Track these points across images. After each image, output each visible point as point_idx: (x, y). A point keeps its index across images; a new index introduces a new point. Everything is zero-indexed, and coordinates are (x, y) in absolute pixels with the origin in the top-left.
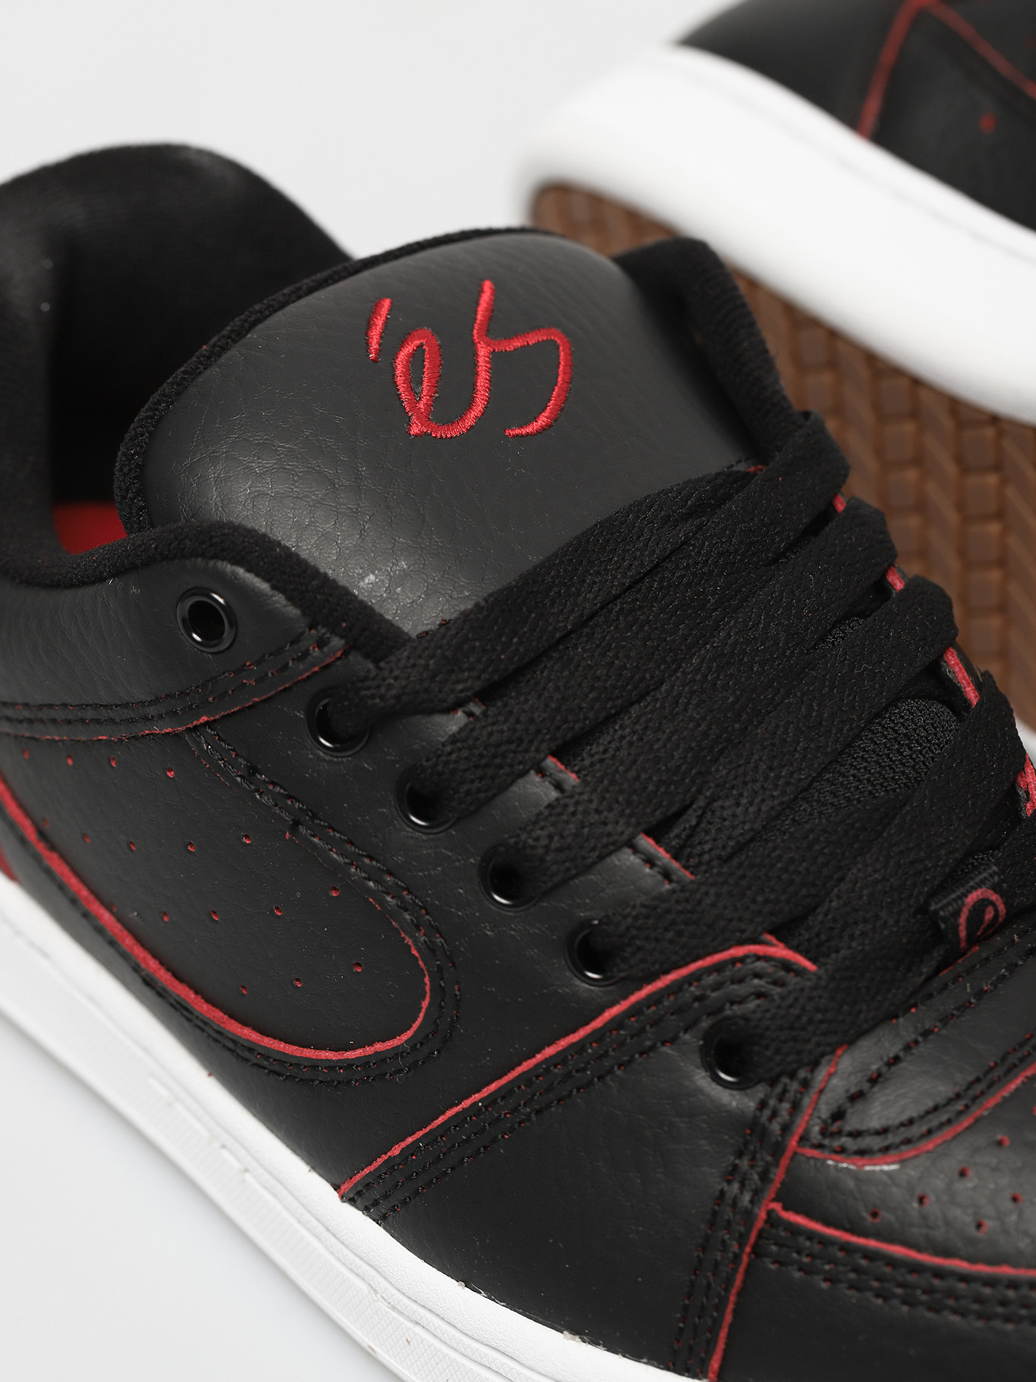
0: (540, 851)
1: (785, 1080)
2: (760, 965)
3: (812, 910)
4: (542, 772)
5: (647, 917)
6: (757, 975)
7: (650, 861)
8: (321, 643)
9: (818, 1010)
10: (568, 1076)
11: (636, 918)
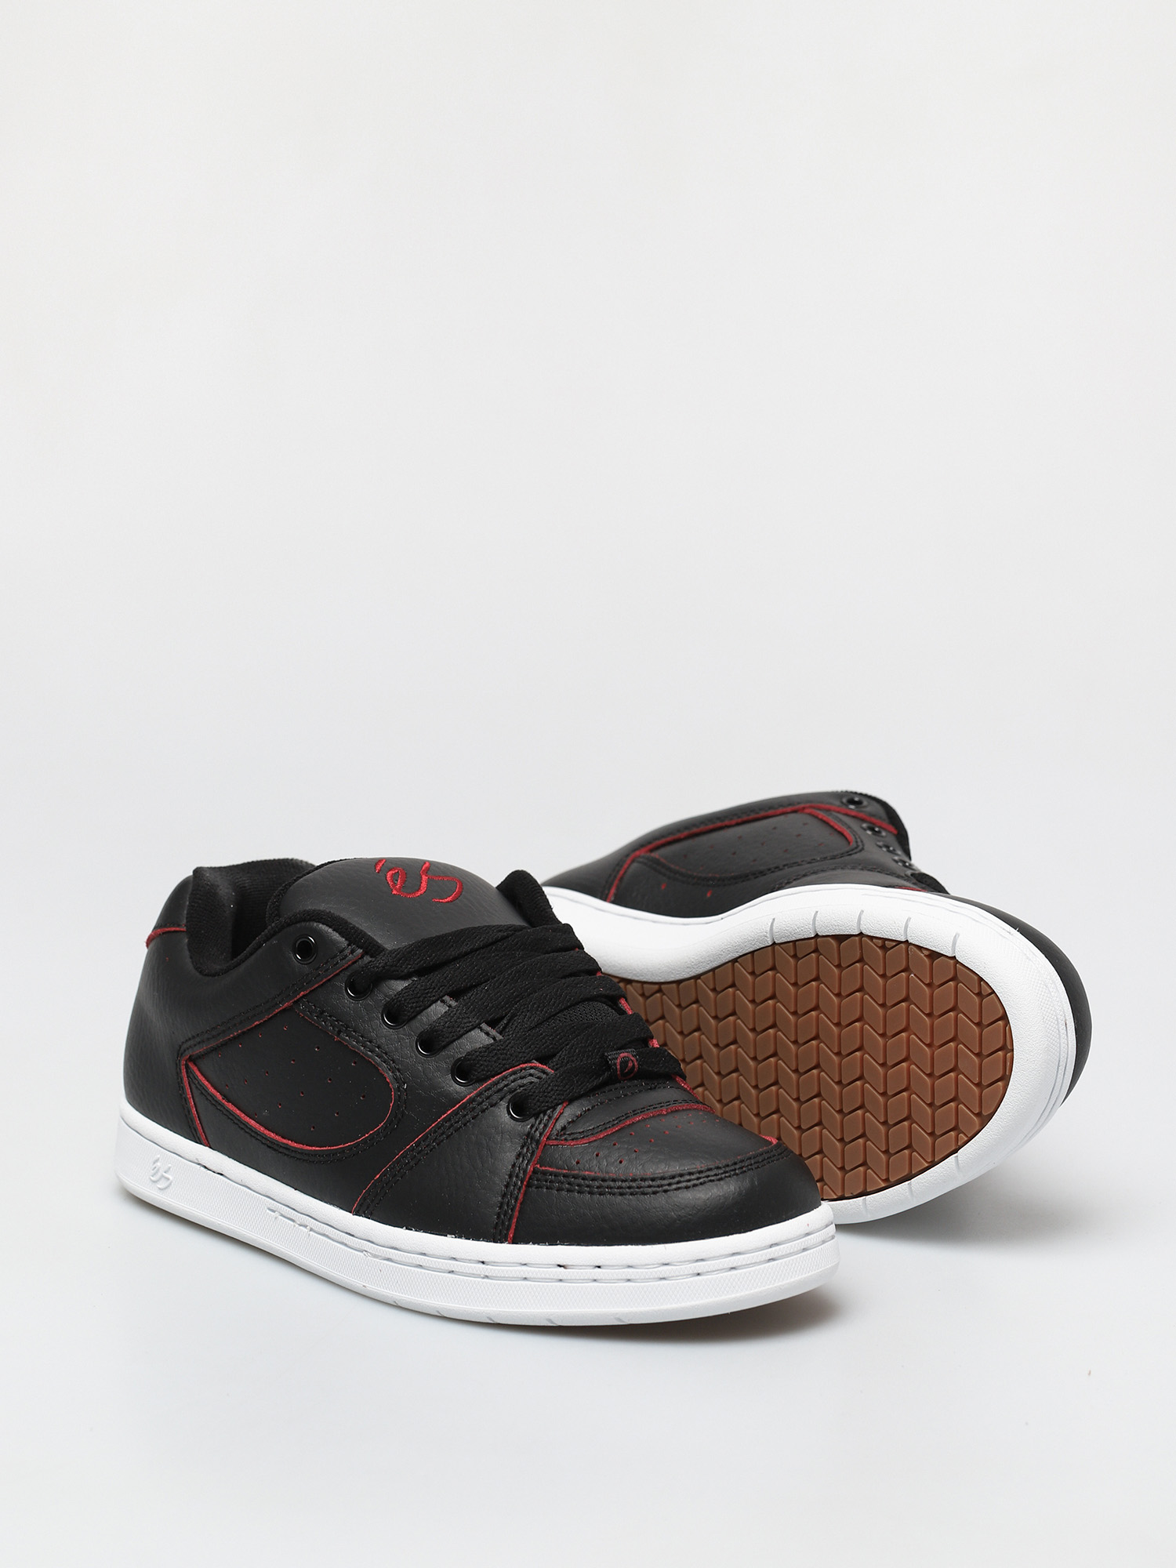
0: (441, 1028)
1: (542, 1115)
2: (532, 1071)
3: (554, 1055)
4: (443, 1001)
5: (485, 1052)
6: (531, 1075)
7: (487, 1034)
8: (352, 952)
9: (556, 1086)
10: (452, 1125)
11: (480, 1052)
